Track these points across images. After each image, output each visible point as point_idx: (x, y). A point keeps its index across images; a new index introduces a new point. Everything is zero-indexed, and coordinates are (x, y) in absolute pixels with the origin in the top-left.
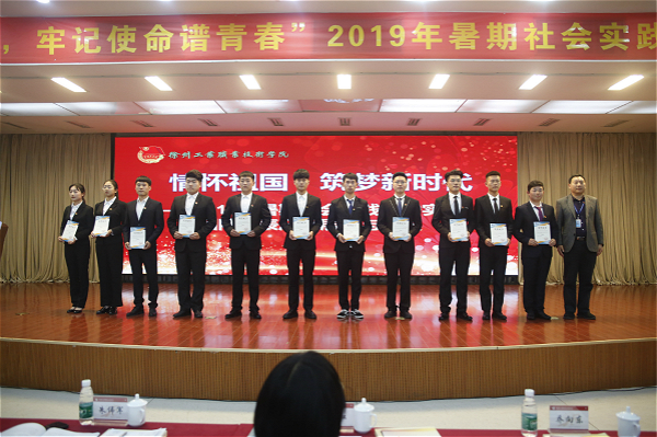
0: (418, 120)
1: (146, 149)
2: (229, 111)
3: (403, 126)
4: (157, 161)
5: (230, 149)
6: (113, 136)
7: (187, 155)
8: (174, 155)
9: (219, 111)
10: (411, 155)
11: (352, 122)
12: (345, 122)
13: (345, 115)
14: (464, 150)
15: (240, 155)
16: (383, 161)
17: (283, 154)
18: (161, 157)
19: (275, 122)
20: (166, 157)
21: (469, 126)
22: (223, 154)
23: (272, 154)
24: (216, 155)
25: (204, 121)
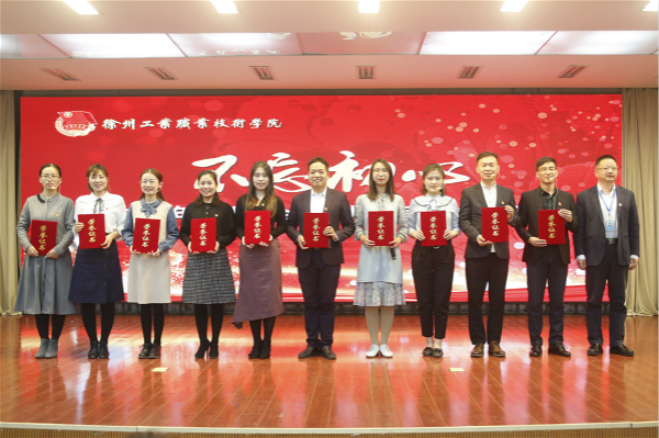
0: (477, 69)
1: (68, 114)
2: (190, 53)
3: (451, 79)
4: (86, 132)
5: (194, 114)
6: (18, 94)
7: (130, 123)
8: (110, 124)
9: (175, 53)
10: (464, 125)
11: (377, 73)
12: (366, 73)
13: (365, 61)
14: (542, 115)
15: (210, 124)
16: (421, 133)
17: (273, 122)
18: (92, 127)
19: (262, 73)
20: (99, 127)
21: (551, 79)
22: (183, 123)
23: (256, 122)
24: (173, 124)
25: (153, 71)
